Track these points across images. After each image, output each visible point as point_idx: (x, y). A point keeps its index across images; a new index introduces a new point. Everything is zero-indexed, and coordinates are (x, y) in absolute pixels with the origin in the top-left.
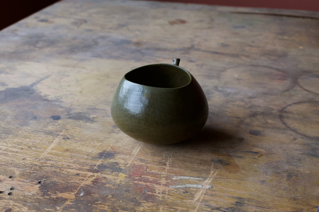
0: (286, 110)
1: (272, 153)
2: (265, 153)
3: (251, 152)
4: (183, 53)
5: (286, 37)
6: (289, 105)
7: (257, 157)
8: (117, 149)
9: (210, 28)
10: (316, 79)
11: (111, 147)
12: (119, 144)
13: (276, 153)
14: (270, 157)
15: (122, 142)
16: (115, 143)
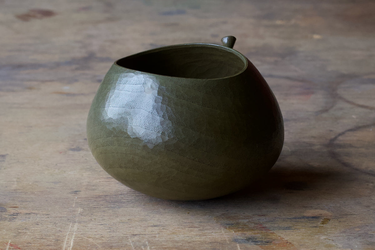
0: (336, 142)
1: (346, 215)
2: (331, 216)
3: (304, 217)
4: (77, 69)
5: (279, 22)
6: (340, 135)
7: (319, 224)
8: (26, 246)
9: (110, 20)
10: (371, 87)
11: (11, 245)
12: (25, 238)
13: (354, 213)
14: (345, 222)
15: (29, 233)
16: (15, 236)
